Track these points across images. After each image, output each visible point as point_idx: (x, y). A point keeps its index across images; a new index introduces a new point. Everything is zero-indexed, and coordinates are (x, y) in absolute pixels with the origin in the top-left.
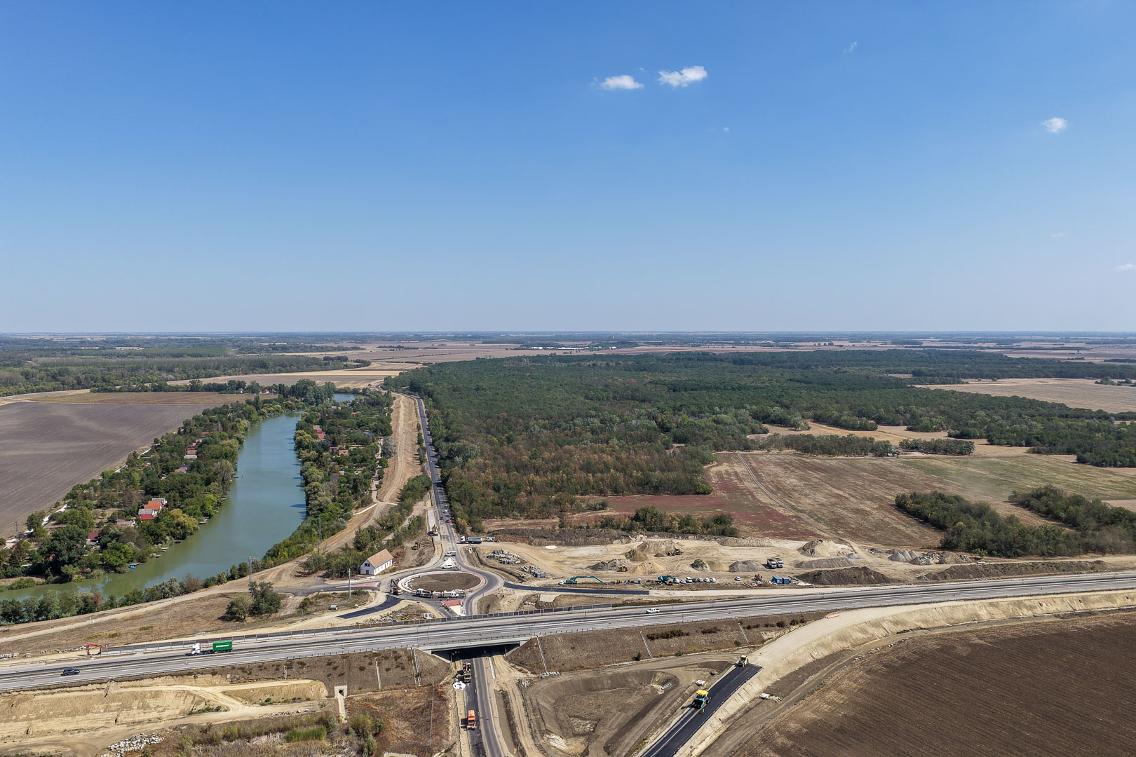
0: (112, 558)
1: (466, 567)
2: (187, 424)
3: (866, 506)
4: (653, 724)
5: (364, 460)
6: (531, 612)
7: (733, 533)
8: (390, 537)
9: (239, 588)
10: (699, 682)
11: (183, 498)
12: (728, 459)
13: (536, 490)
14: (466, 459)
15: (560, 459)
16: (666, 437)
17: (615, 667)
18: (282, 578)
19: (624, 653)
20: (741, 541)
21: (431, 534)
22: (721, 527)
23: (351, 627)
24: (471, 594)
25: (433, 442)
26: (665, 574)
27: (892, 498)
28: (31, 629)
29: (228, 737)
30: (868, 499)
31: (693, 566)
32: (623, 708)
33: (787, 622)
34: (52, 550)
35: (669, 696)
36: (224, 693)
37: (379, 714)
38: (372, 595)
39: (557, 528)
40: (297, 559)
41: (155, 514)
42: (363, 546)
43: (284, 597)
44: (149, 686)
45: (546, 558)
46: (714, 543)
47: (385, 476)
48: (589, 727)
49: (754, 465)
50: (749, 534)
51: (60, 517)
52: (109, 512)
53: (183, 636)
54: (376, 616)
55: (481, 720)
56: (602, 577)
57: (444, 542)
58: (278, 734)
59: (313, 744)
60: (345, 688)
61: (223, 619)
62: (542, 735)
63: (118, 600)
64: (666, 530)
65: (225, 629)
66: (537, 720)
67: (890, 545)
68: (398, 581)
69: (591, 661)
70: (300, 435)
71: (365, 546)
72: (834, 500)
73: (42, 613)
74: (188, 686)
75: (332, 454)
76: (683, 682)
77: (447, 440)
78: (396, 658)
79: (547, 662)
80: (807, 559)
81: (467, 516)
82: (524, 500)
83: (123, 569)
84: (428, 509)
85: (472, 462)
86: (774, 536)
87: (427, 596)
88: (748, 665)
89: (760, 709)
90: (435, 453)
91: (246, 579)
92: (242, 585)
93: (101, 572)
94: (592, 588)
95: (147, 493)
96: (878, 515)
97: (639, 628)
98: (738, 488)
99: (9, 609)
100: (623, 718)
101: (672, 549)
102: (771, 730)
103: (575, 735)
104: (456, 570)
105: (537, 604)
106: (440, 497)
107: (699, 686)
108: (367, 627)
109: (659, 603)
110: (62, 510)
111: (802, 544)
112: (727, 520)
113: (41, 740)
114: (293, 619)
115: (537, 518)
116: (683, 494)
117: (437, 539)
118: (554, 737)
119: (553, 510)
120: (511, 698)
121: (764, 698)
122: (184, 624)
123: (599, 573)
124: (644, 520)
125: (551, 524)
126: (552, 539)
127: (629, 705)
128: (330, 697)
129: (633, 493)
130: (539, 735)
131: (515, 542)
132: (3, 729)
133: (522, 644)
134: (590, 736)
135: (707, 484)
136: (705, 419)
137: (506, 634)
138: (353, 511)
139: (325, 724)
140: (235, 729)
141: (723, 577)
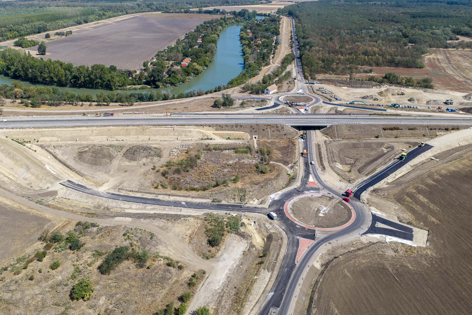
0: (173, 81)
1: (307, 93)
2: (198, 27)
4: (380, 163)
5: (267, 46)
6: (333, 114)
7: (431, 87)
8: (277, 79)
9: (218, 95)
10: (403, 149)
11: (197, 58)
12: (435, 52)
13: (340, 62)
14: (311, 47)
15: (353, 49)
16: (405, 40)
17: (367, 139)
18: (234, 93)
19: (371, 134)
20: (434, 91)
21: (293, 79)
22: (426, 84)
23: (260, 114)
24: (309, 105)
25: (297, 39)
26: (395, 103)
29: (215, 149)
31: (409, 100)
32: (368, 156)
33: (450, 128)
34: (152, 76)
35: (389, 153)
36: (213, 134)
37: (269, 148)
38: (268, 102)
39: (348, 79)
40: (240, 86)
41: (187, 64)
42: (266, 81)
43: (235, 100)
44: (187, 128)
45: (341, 92)
46: (421, 91)
47: (276, 53)
48: (352, 162)
49: (448, 55)
50: (438, 88)
51: (154, 63)
52: (171, 62)
53: (199, 111)
54: (270, 110)
55: (309, 154)
56: (366, 102)
57: (299, 83)
58: (232, 150)
59: (245, 155)
60: (257, 136)
61: (212, 106)
62: (333, 162)
63: (176, 96)
64: (399, 84)
65: (213, 110)
66: (331, 157)
68: (279, 97)
69: (357, 136)
70: (242, 34)
71: (267, 82)
73: (151, 99)
74: (200, 129)
75: (255, 42)
76: (396, 149)
77: (303, 38)
78: (277, 127)
79: (338, 135)
80: (466, 101)
81: (309, 72)
82: (335, 66)
83: (177, 85)
84: (293, 68)
85: (313, 48)
86: (452, 90)
87: (290, 105)
88: (427, 145)
89: (430, 163)
90: (297, 44)
91: (221, 92)
92: (219, 94)
93: (169, 85)
94: (361, 106)
95: (184, 55)
97: (380, 125)
98: (438, 66)
99: (140, 96)
100: (367, 160)
101: (400, 92)
102: (433, 172)
103: (346, 164)
104: (303, 94)
105: (336, 111)
106: (299, 63)
107: (403, 151)
108: (266, 114)
109: (390, 115)
110: (155, 60)
111: (465, 94)
112: (429, 81)
113: (154, 142)
114: (238, 109)
115: (340, 75)
116: (410, 67)
117: (295, 81)
118: (337, 163)
119: (348, 71)
120: (321, 146)
121: (432, 159)
122: (199, 107)
123: (365, 100)
124: (389, 78)
125: (346, 77)
126: (345, 84)
127: (371, 155)
128: (251, 139)
129: (385, 66)
130: (331, 162)
131: (329, 84)
132: (141, 137)
133: (328, 126)
134: (352, 165)
135: (422, 64)
136: (427, 32)
137: (322, 122)
138: (262, 67)
139: (249, 149)
140: (217, 146)
141: (423, 105)
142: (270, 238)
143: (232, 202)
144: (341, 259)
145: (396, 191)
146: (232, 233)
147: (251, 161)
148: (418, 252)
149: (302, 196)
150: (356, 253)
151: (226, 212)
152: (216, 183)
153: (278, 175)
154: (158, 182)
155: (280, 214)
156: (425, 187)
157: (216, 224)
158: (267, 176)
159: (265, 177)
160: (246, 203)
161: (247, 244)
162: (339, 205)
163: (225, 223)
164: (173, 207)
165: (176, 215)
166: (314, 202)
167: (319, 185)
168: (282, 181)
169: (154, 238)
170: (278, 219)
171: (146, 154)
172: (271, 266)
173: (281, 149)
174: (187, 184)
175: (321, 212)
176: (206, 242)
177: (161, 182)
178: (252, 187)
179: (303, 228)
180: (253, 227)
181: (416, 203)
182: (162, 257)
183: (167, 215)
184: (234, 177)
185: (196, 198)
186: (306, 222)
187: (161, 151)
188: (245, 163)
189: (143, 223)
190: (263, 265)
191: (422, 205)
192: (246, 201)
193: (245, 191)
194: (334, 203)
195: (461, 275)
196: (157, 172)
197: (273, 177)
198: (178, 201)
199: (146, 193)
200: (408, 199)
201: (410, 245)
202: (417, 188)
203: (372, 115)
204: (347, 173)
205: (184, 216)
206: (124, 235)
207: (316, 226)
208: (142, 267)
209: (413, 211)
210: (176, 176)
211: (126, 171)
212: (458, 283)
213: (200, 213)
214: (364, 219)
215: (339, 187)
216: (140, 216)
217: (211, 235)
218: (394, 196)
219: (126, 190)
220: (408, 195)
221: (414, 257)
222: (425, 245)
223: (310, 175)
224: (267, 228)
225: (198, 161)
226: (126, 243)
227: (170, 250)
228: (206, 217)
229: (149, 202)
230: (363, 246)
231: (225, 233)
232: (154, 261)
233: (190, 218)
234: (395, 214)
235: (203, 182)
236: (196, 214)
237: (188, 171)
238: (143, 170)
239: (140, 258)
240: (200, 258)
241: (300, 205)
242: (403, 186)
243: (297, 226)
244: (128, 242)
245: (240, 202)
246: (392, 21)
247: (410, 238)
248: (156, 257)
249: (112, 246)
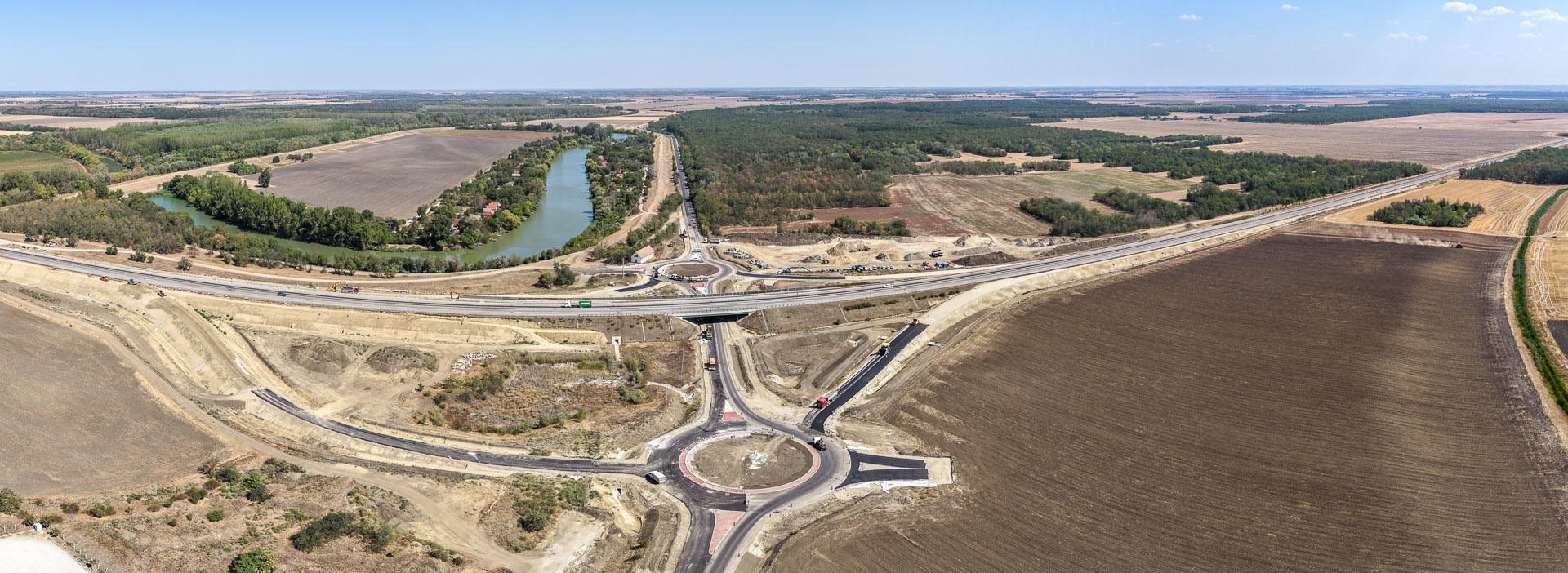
0: (467, 239)
1: (708, 260)
2: (514, 152)
3: (1001, 210)
4: (849, 367)
5: (634, 181)
6: (757, 292)
7: (907, 234)
8: (653, 237)
9: (547, 266)
10: (883, 337)
11: (511, 203)
12: (902, 181)
13: (760, 205)
14: (708, 182)
15: (778, 182)
16: (857, 165)
17: (820, 330)
18: (576, 261)
19: (827, 320)
20: (912, 238)
21: (682, 236)
22: (897, 230)
23: (624, 298)
24: (711, 279)
25: (684, 169)
26: (857, 265)
27: (1018, 204)
28: (419, 277)
29: (539, 361)
30: (1001, 205)
31: (877, 258)
32: (827, 357)
33: (947, 293)
34: (431, 229)
35: (861, 347)
36: (536, 333)
37: (644, 357)
38: (639, 277)
39: (776, 232)
40: (587, 249)
41: (493, 212)
42: (634, 242)
43: (578, 274)
44: (488, 323)
45: (767, 254)
46: (893, 241)
47: (649, 193)
48: (800, 369)
49: (921, 184)
50: (918, 234)
51: (437, 209)
52: (465, 209)
53: (510, 294)
54: (642, 292)
55: (720, 365)
56: (810, 268)
57: (691, 242)
58: (573, 363)
59: (596, 372)
60: (619, 338)
61: (536, 285)
62: (765, 375)
63: (469, 266)
64: (858, 233)
65: (537, 293)
66: (762, 365)
67: (1017, 235)
68: (658, 268)
69: (802, 326)
70: (589, 162)
71: (635, 243)
72: (978, 207)
73: (425, 268)
74: (512, 326)
75: (612, 176)
76: (871, 338)
77: (694, 168)
78: (657, 321)
79: (769, 327)
80: (960, 249)
81: (708, 223)
82: (751, 212)
83: (473, 246)
84: (680, 218)
85: (712, 184)
86: (936, 234)
87: (680, 280)
88: (919, 324)
89: (928, 352)
90: (685, 178)
91: (552, 260)
92: (548, 264)
93: (460, 247)
94: (802, 275)
95: (488, 198)
96: (1009, 215)
97: (838, 303)
98: (910, 201)
99: (407, 263)
100: (826, 363)
101: (863, 246)
102: (937, 365)
103: (791, 374)
104: (701, 261)
105: (761, 287)
106: (689, 209)
107: (883, 339)
108: (636, 298)
109: (853, 284)
110: (438, 204)
111: (957, 238)
112: (902, 225)
113: (423, 344)
114: (584, 289)
115: (761, 225)
116: (870, 206)
117: (686, 239)
118: (774, 376)
119: (773, 219)
120: (742, 349)
121: (930, 345)
122: (513, 285)
123: (808, 264)
124: (841, 226)
125: (771, 229)
126: (772, 240)
127: (829, 354)
128: (609, 342)
129: (833, 207)
130: (763, 375)
131: (746, 242)
132: (402, 334)
133: (750, 313)
134: (801, 376)
135: (887, 199)
136: (885, 152)
137: (738, 307)
138: (626, 217)
139: (605, 360)
140: (543, 357)
141: (900, 264)
142: (652, 515)
143: (572, 456)
144: (804, 535)
145: (884, 406)
146: (570, 509)
147: (609, 382)
148: (941, 494)
149: (713, 439)
150: (832, 520)
151: (558, 472)
152: (539, 421)
153: (663, 406)
154: (426, 413)
155: (671, 473)
156: (930, 392)
157: (538, 493)
158: (641, 409)
159: (637, 410)
160: (601, 458)
161: (603, 527)
162: (787, 445)
163: (557, 492)
164: (451, 459)
165: (456, 473)
166: (738, 448)
167: (744, 417)
168: (672, 416)
169: (408, 508)
170: (668, 481)
171: (408, 363)
172: (658, 562)
173: (666, 359)
174: (482, 420)
175: (754, 462)
176: (516, 523)
177: (430, 413)
178: (612, 429)
179: (721, 494)
180: (616, 498)
181: (921, 419)
182: (419, 541)
183: (438, 472)
184: (576, 412)
185: (497, 446)
186: (726, 483)
187: (436, 360)
188: (598, 387)
189: (389, 481)
190: (639, 562)
191: (931, 420)
192: (601, 453)
193: (599, 437)
194: (777, 444)
195: (1018, 506)
196: (426, 395)
197: (653, 410)
198: (462, 450)
199: (400, 429)
200: (906, 415)
201: (926, 486)
202: (917, 396)
203: (823, 287)
204: (794, 391)
205: (472, 477)
206: (348, 495)
207: (746, 487)
208: (377, 550)
209: (918, 433)
210: (461, 406)
211: (368, 389)
212: (1017, 519)
213: (506, 472)
214: (837, 461)
215: (782, 415)
216: (385, 467)
217: (527, 511)
218: (882, 415)
219: (365, 421)
220: (905, 409)
221: (937, 503)
222: (950, 479)
223: (726, 401)
224: (645, 499)
225: (506, 382)
226: (353, 509)
227: (438, 531)
228: (516, 480)
229: (405, 446)
230: (843, 506)
231: (557, 509)
232: (403, 544)
233: (484, 481)
234: (889, 444)
235: (513, 419)
236: (496, 475)
237: (484, 399)
238: (400, 389)
239: (374, 537)
240: (501, 549)
241: (710, 455)
242: (894, 397)
243: (708, 491)
244: (355, 506)
245: (588, 455)
246: (832, 137)
247: (924, 475)
248: (408, 539)
249: (323, 510)
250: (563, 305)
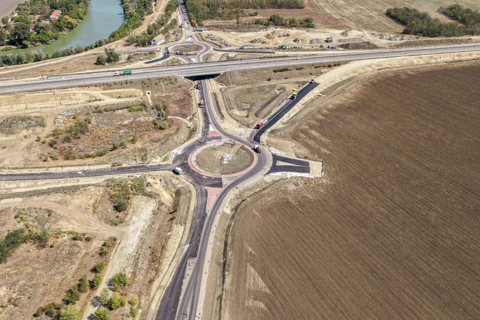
0: (43, 38)
1: (197, 42)
3: (373, 14)
4: (275, 105)
6: (225, 61)
7: (313, 27)
8: (163, 28)
9: (100, 51)
10: (294, 89)
11: (68, 10)
13: (226, 7)
17: (260, 83)
18: (118, 46)
19: (264, 78)
20: (315, 30)
21: (181, 27)
22: (307, 24)
23: (150, 67)
24: (199, 53)
26: (282, 44)
27: (385, 11)
28: (16, 68)
29: (106, 110)
30: (374, 11)
31: (294, 41)
32: (263, 100)
33: (332, 65)
34: (16, 34)
35: (281, 95)
36: (101, 94)
37: (165, 102)
38: (157, 54)
39: (236, 24)
40: (124, 38)
41: (57, 18)
43: (120, 55)
44: (70, 91)
45: (231, 38)
46: (304, 31)
48: (249, 106)
50: (319, 27)
51: (16, 19)
52: (37, 17)
53: (80, 71)
54: (160, 63)
55: (206, 104)
56: (255, 46)
57: (186, 31)
58: (126, 109)
59: (140, 113)
60: (150, 92)
61: (95, 64)
62: (230, 110)
63: (50, 56)
65: (97, 68)
66: (228, 104)
67: (381, 32)
68: (168, 47)
69: (250, 81)
71: (152, 32)
72: (359, 11)
73: (19, 61)
74: (86, 91)
76: (288, 89)
78: (170, 80)
79: (232, 81)
80: (343, 38)
81: (196, 19)
82: (221, 11)
84: (178, 15)
86: (331, 28)
87: (181, 54)
88: (314, 83)
89: (318, 100)
91: (103, 47)
93: (40, 44)
94: (251, 50)
95: (52, 8)
96: (378, 18)
97: (270, 67)
98: (317, 6)
99: (5, 59)
100: (262, 103)
101: (286, 33)
102: (321, 108)
103: (244, 110)
104: (192, 43)
105: (227, 58)
106: (183, 10)
107: (294, 90)
108: (157, 67)
109: (279, 57)
110: (16, 15)
111: (343, 31)
112: (310, 20)
113: (33, 111)
114: (125, 64)
115: (227, 20)
116: (292, 8)
117: (183, 29)
118: (235, 110)
119: (234, 16)
120: (218, 95)
121: (319, 96)
122: (80, 66)
123: (254, 44)
124: (274, 20)
125: (233, 22)
126: (233, 29)
127: (265, 98)
128: (145, 95)
129: (269, 8)
130: (229, 110)
131: (218, 30)
132: (16, 107)
133: (221, 74)
134: (249, 110)
135: (303, 4)
137: (215, 70)
138: (145, 16)
139: (143, 105)
140: (108, 107)
141: (307, 45)
142: (178, 193)
143: (134, 163)
144: (249, 201)
145: (291, 129)
146: (138, 195)
147: (148, 118)
148: (315, 182)
149: (204, 147)
150: (262, 193)
151: (128, 175)
152: (113, 146)
153: (178, 130)
154: (47, 154)
155: (185, 168)
156: (316, 123)
157: (120, 189)
158: (166, 132)
159: (164, 133)
160: (149, 163)
161: (155, 203)
162: (241, 150)
163: (130, 186)
164: (69, 179)
165: (74, 186)
166: (217, 151)
167: (220, 134)
168: (183, 135)
169: (53, 214)
170: (184, 173)
171: (26, 125)
172: (183, 220)
173: (177, 102)
174: (81, 151)
175: (225, 159)
176: (112, 209)
177: (49, 154)
178: (152, 145)
179: (210, 178)
180: (159, 185)
181: (310, 138)
182: (65, 233)
183: (64, 188)
184: (132, 138)
185: (93, 165)
186: (212, 171)
187: (43, 120)
188: (142, 122)
189: (36, 202)
190: (174, 221)
191: (315, 139)
192: (149, 160)
193: (146, 151)
194: (236, 149)
196: (43, 143)
197: (173, 132)
198: (74, 172)
199: (34, 168)
200: (302, 135)
201: (308, 177)
202: (309, 124)
203: (262, 58)
204: (245, 119)
205: (83, 186)
206: (15, 218)
207: (222, 174)
208: (43, 247)
209: (307, 146)
210: (66, 145)
211: (4, 147)
212: (350, 203)
213: (100, 180)
214: (266, 160)
215: (239, 133)
216: (32, 194)
217: (117, 200)
218: (290, 134)
219: (9, 168)
220: (303, 132)
221: (313, 188)
222: (321, 175)
223: (210, 125)
224: (174, 184)
225: (90, 126)
226: (21, 226)
227: (73, 224)
228: (107, 183)
229: (40, 177)
230: (267, 185)
231: (131, 196)
232: (57, 238)
233: (90, 187)
234: (292, 151)
235: (98, 147)
236: (96, 182)
237: (79, 138)
238: (25, 143)
239: (39, 239)
240: (108, 226)
241: (203, 156)
242: (297, 124)
243: (204, 177)
244: (22, 224)
245: (142, 162)
247: (307, 170)
248: (58, 234)
249: (3, 232)
250: (115, 74)
